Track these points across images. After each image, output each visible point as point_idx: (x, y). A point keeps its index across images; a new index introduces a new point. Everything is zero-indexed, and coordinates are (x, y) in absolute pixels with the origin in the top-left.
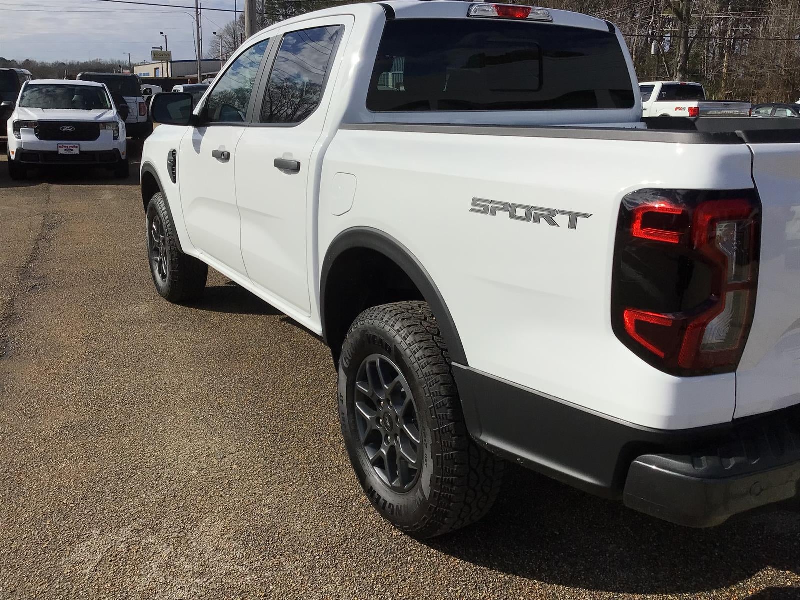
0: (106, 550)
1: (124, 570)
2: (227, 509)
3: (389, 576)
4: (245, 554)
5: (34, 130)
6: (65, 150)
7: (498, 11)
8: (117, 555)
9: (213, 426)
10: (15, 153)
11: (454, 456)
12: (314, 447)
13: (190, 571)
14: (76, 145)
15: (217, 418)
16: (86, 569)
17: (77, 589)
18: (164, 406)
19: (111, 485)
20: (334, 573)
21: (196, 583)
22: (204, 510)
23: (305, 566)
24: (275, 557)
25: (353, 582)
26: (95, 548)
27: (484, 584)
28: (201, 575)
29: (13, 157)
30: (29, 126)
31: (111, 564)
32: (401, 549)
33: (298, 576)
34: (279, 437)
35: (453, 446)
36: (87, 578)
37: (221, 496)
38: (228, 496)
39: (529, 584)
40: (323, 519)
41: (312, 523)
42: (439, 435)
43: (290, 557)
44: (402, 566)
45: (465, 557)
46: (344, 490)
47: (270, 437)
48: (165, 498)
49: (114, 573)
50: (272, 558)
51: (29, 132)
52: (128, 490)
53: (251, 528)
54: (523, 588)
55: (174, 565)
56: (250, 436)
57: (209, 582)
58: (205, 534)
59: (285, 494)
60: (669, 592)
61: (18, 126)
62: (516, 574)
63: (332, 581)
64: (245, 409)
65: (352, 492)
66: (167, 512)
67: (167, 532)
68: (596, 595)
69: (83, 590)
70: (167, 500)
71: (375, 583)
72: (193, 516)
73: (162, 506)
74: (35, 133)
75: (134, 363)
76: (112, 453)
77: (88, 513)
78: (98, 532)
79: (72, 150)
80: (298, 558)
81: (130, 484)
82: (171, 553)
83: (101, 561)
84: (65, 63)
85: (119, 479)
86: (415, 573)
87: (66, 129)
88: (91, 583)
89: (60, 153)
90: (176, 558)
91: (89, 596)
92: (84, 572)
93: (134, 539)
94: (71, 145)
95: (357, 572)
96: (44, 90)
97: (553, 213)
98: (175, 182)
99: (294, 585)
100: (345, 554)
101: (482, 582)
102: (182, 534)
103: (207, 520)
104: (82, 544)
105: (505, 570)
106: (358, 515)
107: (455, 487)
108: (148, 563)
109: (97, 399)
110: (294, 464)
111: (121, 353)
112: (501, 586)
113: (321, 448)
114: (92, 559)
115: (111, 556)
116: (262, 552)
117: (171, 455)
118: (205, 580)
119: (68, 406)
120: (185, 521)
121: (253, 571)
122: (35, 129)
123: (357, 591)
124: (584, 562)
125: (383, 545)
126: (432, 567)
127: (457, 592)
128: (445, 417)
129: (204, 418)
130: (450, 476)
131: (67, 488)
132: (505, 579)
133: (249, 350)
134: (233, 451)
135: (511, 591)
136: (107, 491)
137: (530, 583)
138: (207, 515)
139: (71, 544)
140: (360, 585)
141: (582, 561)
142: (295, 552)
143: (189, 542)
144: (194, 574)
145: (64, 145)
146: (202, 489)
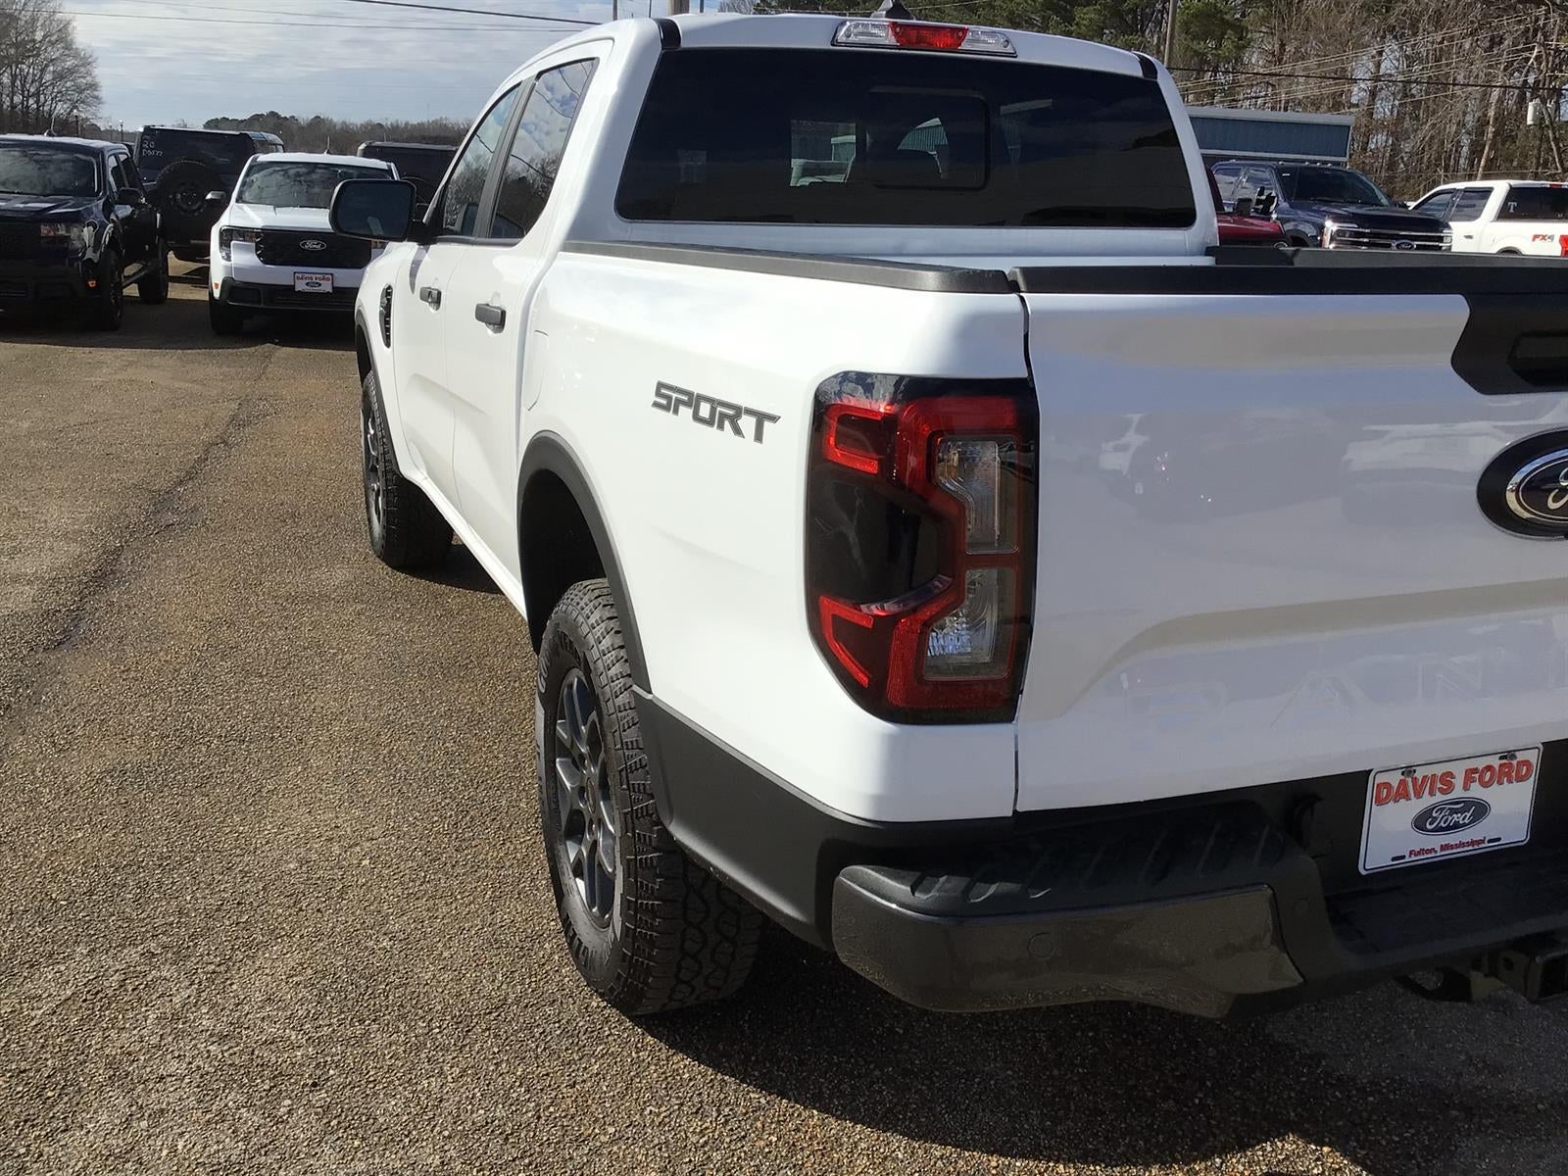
0: (85, 981)
1: (100, 1017)
2: (318, 935)
3: (548, 1075)
4: (313, 1012)
5: (254, 244)
6: (307, 284)
7: (896, 34)
8: (97, 993)
9: (360, 789)
10: (220, 287)
11: (655, 862)
12: (522, 840)
13: (207, 1030)
14: (326, 276)
15: (375, 776)
16: (39, 1009)
17: (9, 1040)
18: (292, 748)
19: (141, 875)
20: (453, 1059)
21: (208, 1051)
22: (277, 931)
23: (407, 1043)
24: (361, 1021)
25: (479, 1078)
26: (68, 976)
27: (715, 1106)
28: (223, 1038)
29: (217, 294)
30: (248, 238)
31: (84, 1005)
32: (593, 1032)
33: (387, 1057)
34: (468, 818)
35: (653, 844)
36: (34, 1023)
37: (318, 910)
38: (331, 911)
39: (800, 1115)
40: (477, 965)
41: (455, 971)
42: (630, 821)
43: (387, 1025)
44: (580, 1059)
45: (704, 1056)
46: (540, 920)
47: (451, 816)
48: (222, 905)
49: (81, 1020)
50: (357, 1024)
51: (246, 249)
52: (167, 885)
53: (344, 969)
54: (784, 1121)
55: (186, 1017)
56: (419, 812)
57: (231, 1051)
58: (260, 972)
59: (430, 917)
60: (1063, 1159)
61: (229, 235)
62: (783, 1095)
63: (441, 1072)
64: (430, 765)
65: (553, 923)
66: (214, 929)
67: (198, 963)
68: (919, 1148)
69: (17, 1043)
70: (225, 908)
71: (517, 1084)
72: (255, 939)
73: (210, 918)
74: (257, 251)
75: (278, 669)
76: (169, 822)
77: (83, 917)
78: (85, 952)
79: (320, 285)
80: (402, 1027)
81: (175, 876)
82: (189, 997)
83: (70, 998)
84: (384, 124)
85: (160, 866)
86: (598, 1074)
87: (311, 245)
88: (36, 1033)
89: (297, 290)
90: (195, 1006)
91: (24, 1053)
92: (33, 1014)
93: (138, 968)
94: (318, 276)
95: (495, 1061)
96: (292, 172)
97: (739, 411)
98: (388, 344)
99: (371, 1073)
100: (489, 1029)
101: (712, 1102)
102: (223, 968)
103: (275, 948)
104: (51, 967)
105: (766, 1085)
106: (543, 965)
107: (658, 920)
108: (143, 1009)
109: (185, 727)
110: (473, 867)
111: (263, 651)
112: (745, 1114)
113: (534, 843)
114: (55, 993)
115: (88, 992)
116: (344, 1012)
117: (266, 832)
118: (226, 1048)
119: (132, 736)
120: (236, 947)
121: (314, 1041)
122: (257, 243)
123: (479, 1094)
124: (924, 1088)
125: (564, 1021)
126: (635, 1067)
127: (658, 1115)
128: (642, 788)
129: (353, 774)
130: (648, 899)
131: (68, 872)
132: (759, 1102)
133: (488, 661)
134: (376, 835)
135: (759, 1124)
136: (131, 884)
137: (803, 1113)
138: (279, 940)
139: (32, 966)
140: (488, 1085)
141: (923, 1084)
142: (403, 1017)
143: (229, 982)
144: (211, 1036)
145: (306, 275)
146: (292, 895)
